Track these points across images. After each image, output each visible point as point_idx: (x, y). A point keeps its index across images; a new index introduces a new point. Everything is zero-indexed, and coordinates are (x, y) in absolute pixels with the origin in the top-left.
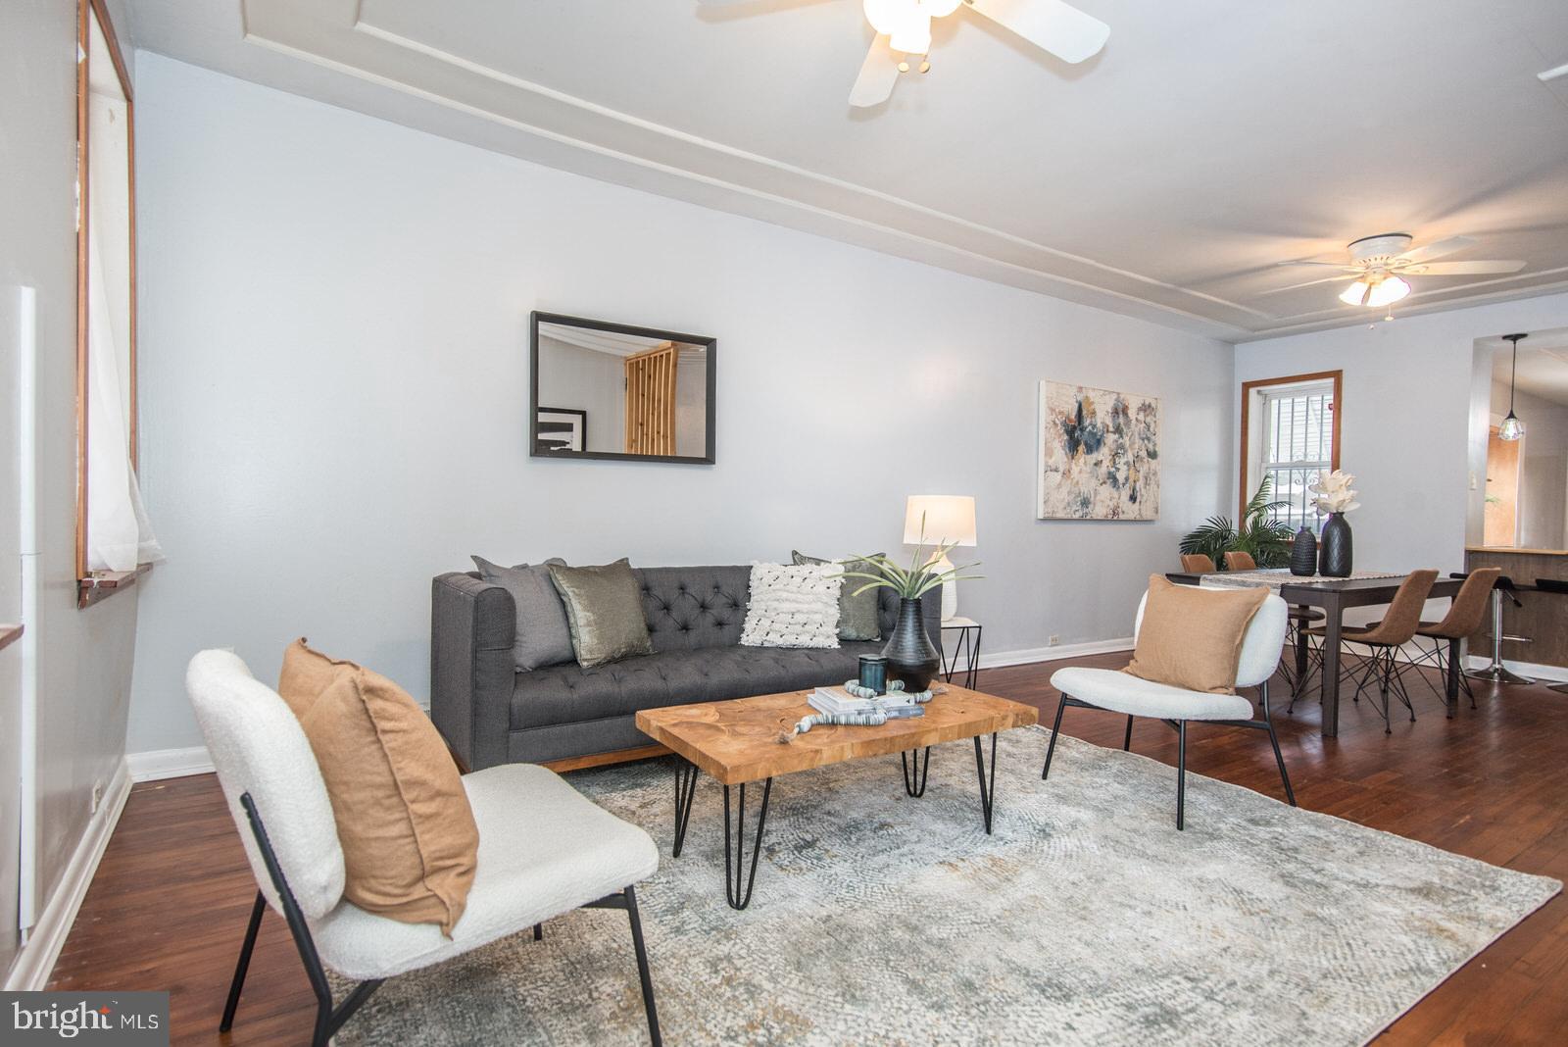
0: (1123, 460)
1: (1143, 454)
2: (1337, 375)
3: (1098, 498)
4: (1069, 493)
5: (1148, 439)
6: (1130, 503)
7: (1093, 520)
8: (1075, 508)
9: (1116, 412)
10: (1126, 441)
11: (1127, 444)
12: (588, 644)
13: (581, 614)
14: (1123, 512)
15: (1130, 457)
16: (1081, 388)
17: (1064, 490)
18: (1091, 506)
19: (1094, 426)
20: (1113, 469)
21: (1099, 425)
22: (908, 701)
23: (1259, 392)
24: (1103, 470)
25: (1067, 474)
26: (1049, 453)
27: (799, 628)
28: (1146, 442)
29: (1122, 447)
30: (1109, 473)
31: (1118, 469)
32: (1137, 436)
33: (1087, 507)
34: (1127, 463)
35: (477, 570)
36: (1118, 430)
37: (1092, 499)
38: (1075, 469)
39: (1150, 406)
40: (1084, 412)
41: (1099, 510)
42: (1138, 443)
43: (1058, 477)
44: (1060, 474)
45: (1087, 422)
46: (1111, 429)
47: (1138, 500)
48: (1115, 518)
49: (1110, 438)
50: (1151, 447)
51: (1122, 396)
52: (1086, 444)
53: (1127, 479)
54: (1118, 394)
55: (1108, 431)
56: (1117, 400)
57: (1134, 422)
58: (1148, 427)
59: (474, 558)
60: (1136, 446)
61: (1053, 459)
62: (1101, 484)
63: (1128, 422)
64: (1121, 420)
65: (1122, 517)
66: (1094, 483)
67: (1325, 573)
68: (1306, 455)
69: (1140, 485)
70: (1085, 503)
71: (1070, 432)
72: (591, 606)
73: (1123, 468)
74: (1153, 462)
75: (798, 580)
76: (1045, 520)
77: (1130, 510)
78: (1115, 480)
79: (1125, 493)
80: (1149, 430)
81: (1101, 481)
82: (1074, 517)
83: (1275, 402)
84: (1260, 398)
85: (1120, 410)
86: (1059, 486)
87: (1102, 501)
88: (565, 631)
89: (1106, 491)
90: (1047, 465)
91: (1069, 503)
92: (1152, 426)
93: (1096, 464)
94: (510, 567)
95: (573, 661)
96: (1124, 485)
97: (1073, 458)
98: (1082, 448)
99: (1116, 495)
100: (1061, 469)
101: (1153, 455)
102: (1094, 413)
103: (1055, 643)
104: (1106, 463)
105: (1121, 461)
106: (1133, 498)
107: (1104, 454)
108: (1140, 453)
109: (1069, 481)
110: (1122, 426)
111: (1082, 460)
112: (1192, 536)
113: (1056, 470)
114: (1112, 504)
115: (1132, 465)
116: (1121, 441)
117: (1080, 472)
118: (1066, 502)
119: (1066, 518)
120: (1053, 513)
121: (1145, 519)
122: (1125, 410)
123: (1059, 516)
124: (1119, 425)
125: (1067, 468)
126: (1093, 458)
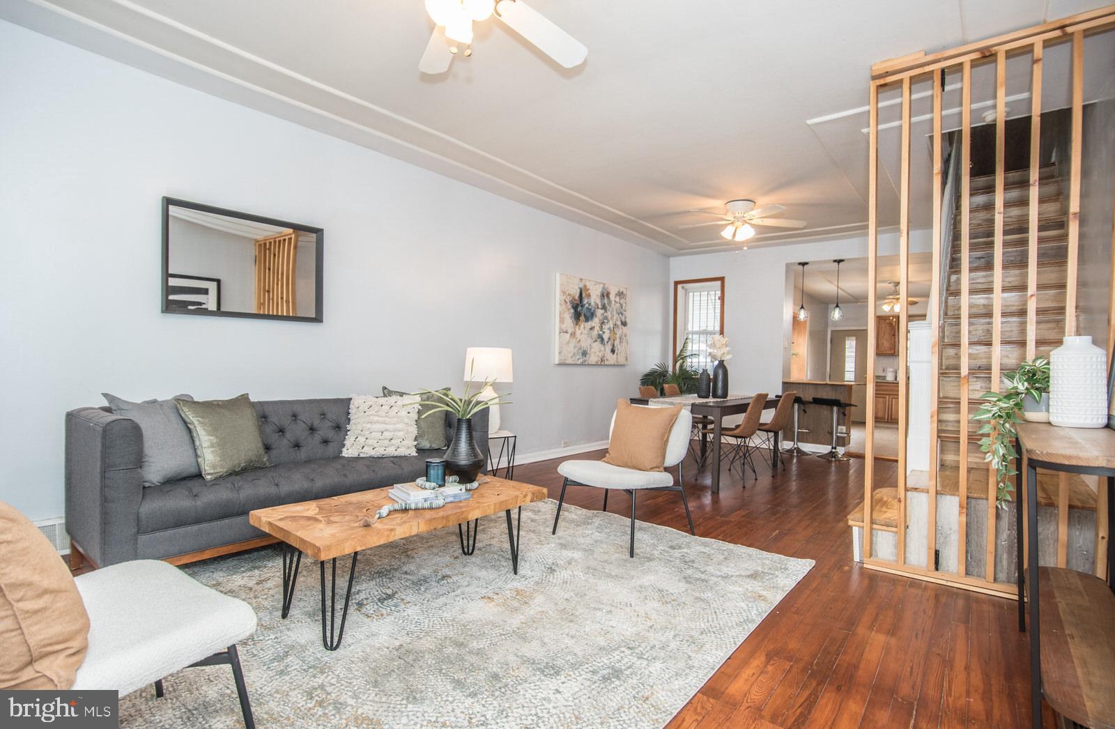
1: (619, 323)
2: (722, 279)
3: (593, 350)
4: (575, 347)
5: (622, 314)
6: (611, 354)
7: (588, 365)
8: (578, 357)
9: (603, 296)
10: (609, 314)
11: (609, 317)
12: (211, 460)
13: (204, 438)
14: (607, 359)
15: (611, 325)
16: (581, 280)
17: (572, 345)
18: (588, 356)
19: (590, 304)
20: (601, 333)
21: (592, 304)
22: (461, 490)
23: (683, 287)
24: (595, 332)
25: (573, 335)
26: (562, 321)
27: (386, 442)
28: (620, 315)
29: (606, 318)
30: (599, 335)
31: (604, 332)
32: (615, 312)
33: (585, 356)
34: (609, 329)
35: (108, 405)
36: (604, 307)
37: (588, 351)
38: (578, 332)
39: (622, 293)
40: (584, 295)
41: (593, 359)
42: (616, 316)
43: (568, 336)
44: (569, 334)
45: (585, 301)
46: (600, 307)
47: (616, 352)
48: (603, 363)
49: (600, 312)
50: (623, 320)
51: (606, 286)
52: (585, 316)
53: (609, 339)
54: (604, 284)
55: (598, 308)
56: (603, 288)
57: (613, 302)
58: (622, 306)
59: (105, 395)
60: (615, 318)
61: (565, 325)
62: (594, 341)
63: (610, 302)
64: (606, 301)
65: (606, 363)
66: (589, 341)
67: (715, 396)
68: (707, 327)
69: (617, 342)
70: (584, 353)
71: (575, 307)
72: (214, 430)
73: (607, 332)
74: (625, 328)
75: (386, 408)
76: (560, 364)
77: (611, 359)
78: (602, 339)
79: (609, 348)
80: (622, 308)
81: (594, 339)
82: (578, 362)
83: (691, 294)
84: (683, 291)
85: (605, 295)
86: (568, 342)
87: (595, 353)
88: (191, 452)
89: (597, 346)
90: (560, 329)
91: (574, 354)
92: (624, 305)
93: (591, 329)
94: (139, 402)
95: (199, 475)
96: (607, 342)
97: (577, 324)
98: (582, 318)
99: (603, 349)
100: (570, 331)
101: (624, 324)
102: (589, 296)
103: (566, 445)
104: (597, 328)
105: (606, 327)
106: (613, 351)
107: (595, 322)
108: (617, 322)
109: (575, 340)
110: (606, 304)
111: (582, 326)
112: (646, 375)
113: (567, 332)
114: (600, 355)
115: (612, 331)
116: (606, 314)
117: (581, 334)
118: (572, 352)
119: (572, 363)
120: (565, 360)
121: (620, 363)
122: (608, 294)
123: (568, 362)
124: (605, 304)
125: (573, 330)
126: (589, 324)
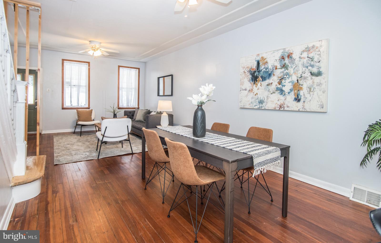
0: (288, 81)
1: (307, 74)
3: (269, 99)
4: (252, 98)
5: (312, 66)
6: (295, 102)
7: (266, 109)
8: (255, 104)
9: (282, 58)
10: (291, 70)
11: (293, 72)
14: (288, 107)
15: (294, 78)
16: (258, 55)
17: (250, 97)
18: (264, 104)
19: (268, 68)
20: (280, 86)
21: (271, 67)
24: (273, 87)
25: (250, 91)
26: (242, 84)
28: (310, 68)
29: (287, 74)
31: (284, 86)
32: (300, 66)
33: (262, 104)
34: (292, 82)
36: (284, 66)
37: (266, 100)
38: (255, 89)
39: (313, 47)
40: (260, 64)
41: (270, 105)
42: (301, 69)
44: (247, 91)
45: (262, 67)
46: (279, 67)
47: (302, 100)
48: (282, 109)
49: (278, 72)
50: (315, 70)
51: (287, 49)
52: (262, 77)
53: (291, 90)
54: (284, 49)
55: (276, 69)
56: (285, 52)
58: (312, 58)
60: (300, 72)
61: (245, 86)
62: (271, 94)
64: (287, 61)
65: (286, 109)
69: (304, 92)
70: (261, 102)
71: (253, 74)
73: (289, 84)
74: (317, 79)
78: (282, 92)
79: (291, 97)
81: (271, 92)
82: (254, 108)
85: (286, 57)
86: (247, 96)
89: (275, 97)
90: (241, 88)
91: (252, 103)
92: (316, 57)
93: (267, 85)
96: (289, 93)
97: (254, 83)
99: (283, 98)
100: (248, 89)
101: (316, 74)
102: (267, 63)
104: (276, 83)
105: (286, 81)
106: (298, 99)
107: (274, 80)
108: (303, 75)
109: (252, 93)
110: (287, 64)
111: (259, 84)
114: (279, 103)
115: (297, 82)
116: (287, 71)
117: (259, 89)
118: (250, 101)
119: (250, 108)
120: (244, 106)
121: (308, 110)
122: (289, 56)
123: (246, 107)
124: (285, 64)
125: (251, 88)
126: (267, 81)
